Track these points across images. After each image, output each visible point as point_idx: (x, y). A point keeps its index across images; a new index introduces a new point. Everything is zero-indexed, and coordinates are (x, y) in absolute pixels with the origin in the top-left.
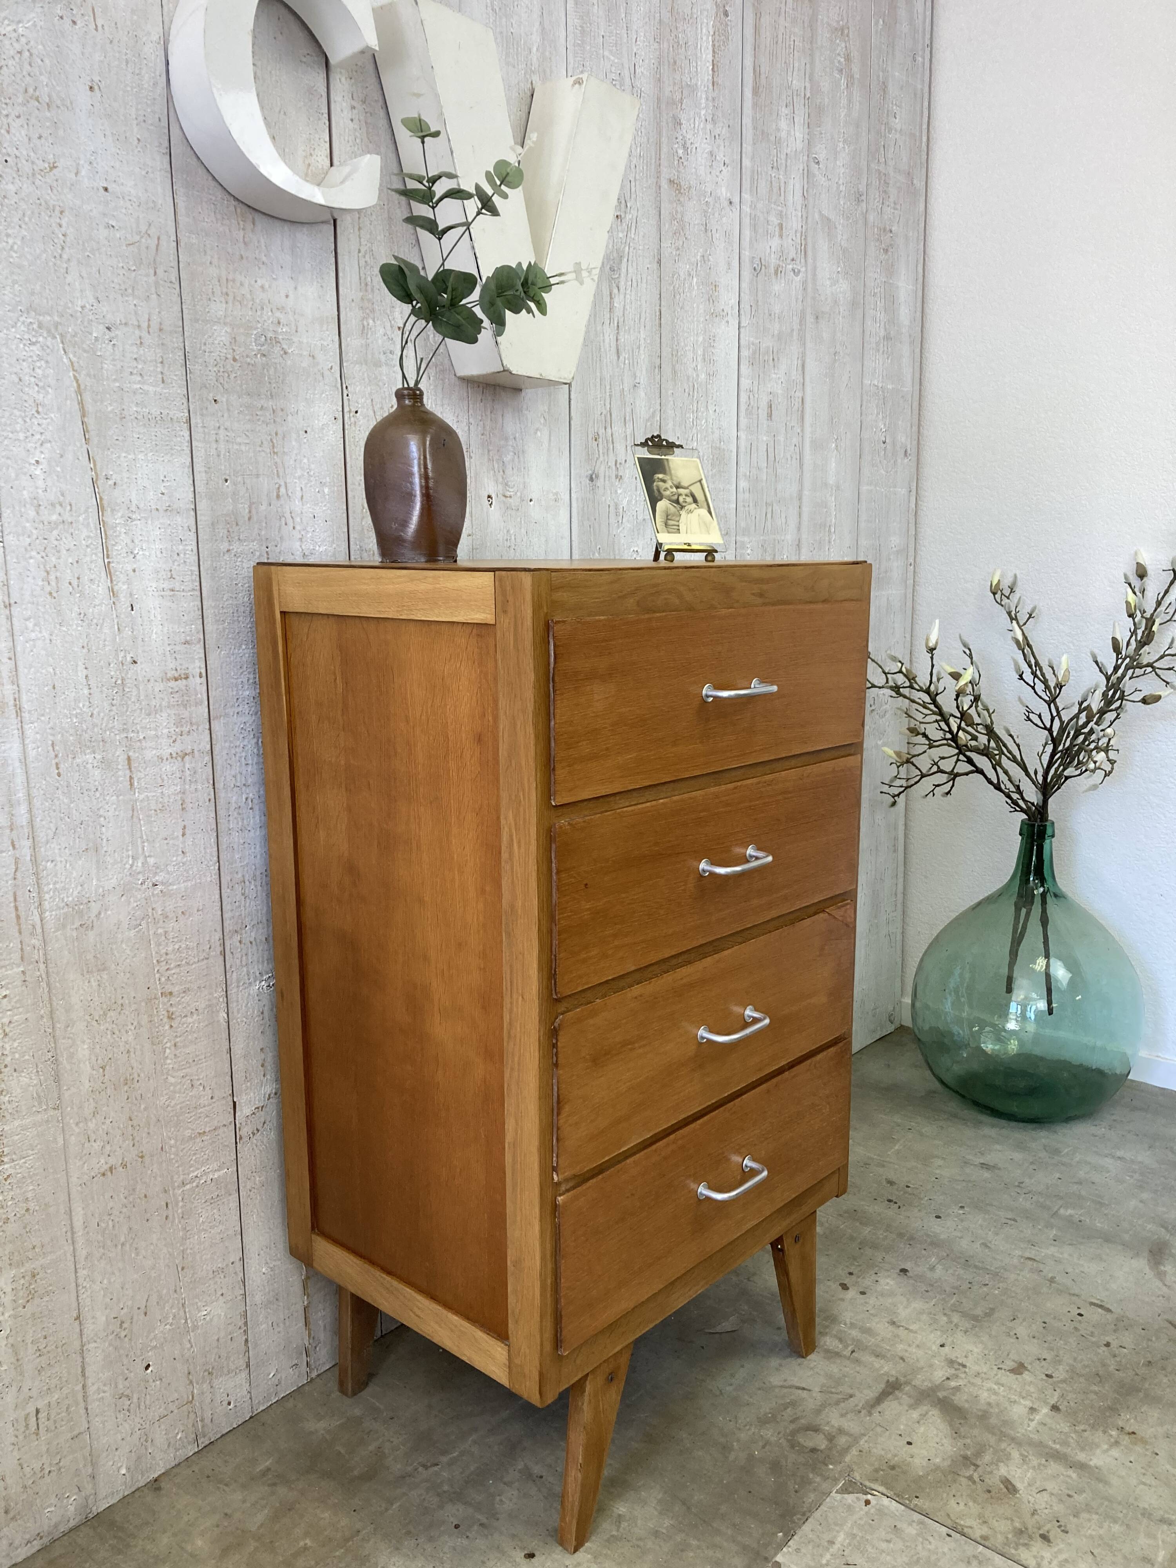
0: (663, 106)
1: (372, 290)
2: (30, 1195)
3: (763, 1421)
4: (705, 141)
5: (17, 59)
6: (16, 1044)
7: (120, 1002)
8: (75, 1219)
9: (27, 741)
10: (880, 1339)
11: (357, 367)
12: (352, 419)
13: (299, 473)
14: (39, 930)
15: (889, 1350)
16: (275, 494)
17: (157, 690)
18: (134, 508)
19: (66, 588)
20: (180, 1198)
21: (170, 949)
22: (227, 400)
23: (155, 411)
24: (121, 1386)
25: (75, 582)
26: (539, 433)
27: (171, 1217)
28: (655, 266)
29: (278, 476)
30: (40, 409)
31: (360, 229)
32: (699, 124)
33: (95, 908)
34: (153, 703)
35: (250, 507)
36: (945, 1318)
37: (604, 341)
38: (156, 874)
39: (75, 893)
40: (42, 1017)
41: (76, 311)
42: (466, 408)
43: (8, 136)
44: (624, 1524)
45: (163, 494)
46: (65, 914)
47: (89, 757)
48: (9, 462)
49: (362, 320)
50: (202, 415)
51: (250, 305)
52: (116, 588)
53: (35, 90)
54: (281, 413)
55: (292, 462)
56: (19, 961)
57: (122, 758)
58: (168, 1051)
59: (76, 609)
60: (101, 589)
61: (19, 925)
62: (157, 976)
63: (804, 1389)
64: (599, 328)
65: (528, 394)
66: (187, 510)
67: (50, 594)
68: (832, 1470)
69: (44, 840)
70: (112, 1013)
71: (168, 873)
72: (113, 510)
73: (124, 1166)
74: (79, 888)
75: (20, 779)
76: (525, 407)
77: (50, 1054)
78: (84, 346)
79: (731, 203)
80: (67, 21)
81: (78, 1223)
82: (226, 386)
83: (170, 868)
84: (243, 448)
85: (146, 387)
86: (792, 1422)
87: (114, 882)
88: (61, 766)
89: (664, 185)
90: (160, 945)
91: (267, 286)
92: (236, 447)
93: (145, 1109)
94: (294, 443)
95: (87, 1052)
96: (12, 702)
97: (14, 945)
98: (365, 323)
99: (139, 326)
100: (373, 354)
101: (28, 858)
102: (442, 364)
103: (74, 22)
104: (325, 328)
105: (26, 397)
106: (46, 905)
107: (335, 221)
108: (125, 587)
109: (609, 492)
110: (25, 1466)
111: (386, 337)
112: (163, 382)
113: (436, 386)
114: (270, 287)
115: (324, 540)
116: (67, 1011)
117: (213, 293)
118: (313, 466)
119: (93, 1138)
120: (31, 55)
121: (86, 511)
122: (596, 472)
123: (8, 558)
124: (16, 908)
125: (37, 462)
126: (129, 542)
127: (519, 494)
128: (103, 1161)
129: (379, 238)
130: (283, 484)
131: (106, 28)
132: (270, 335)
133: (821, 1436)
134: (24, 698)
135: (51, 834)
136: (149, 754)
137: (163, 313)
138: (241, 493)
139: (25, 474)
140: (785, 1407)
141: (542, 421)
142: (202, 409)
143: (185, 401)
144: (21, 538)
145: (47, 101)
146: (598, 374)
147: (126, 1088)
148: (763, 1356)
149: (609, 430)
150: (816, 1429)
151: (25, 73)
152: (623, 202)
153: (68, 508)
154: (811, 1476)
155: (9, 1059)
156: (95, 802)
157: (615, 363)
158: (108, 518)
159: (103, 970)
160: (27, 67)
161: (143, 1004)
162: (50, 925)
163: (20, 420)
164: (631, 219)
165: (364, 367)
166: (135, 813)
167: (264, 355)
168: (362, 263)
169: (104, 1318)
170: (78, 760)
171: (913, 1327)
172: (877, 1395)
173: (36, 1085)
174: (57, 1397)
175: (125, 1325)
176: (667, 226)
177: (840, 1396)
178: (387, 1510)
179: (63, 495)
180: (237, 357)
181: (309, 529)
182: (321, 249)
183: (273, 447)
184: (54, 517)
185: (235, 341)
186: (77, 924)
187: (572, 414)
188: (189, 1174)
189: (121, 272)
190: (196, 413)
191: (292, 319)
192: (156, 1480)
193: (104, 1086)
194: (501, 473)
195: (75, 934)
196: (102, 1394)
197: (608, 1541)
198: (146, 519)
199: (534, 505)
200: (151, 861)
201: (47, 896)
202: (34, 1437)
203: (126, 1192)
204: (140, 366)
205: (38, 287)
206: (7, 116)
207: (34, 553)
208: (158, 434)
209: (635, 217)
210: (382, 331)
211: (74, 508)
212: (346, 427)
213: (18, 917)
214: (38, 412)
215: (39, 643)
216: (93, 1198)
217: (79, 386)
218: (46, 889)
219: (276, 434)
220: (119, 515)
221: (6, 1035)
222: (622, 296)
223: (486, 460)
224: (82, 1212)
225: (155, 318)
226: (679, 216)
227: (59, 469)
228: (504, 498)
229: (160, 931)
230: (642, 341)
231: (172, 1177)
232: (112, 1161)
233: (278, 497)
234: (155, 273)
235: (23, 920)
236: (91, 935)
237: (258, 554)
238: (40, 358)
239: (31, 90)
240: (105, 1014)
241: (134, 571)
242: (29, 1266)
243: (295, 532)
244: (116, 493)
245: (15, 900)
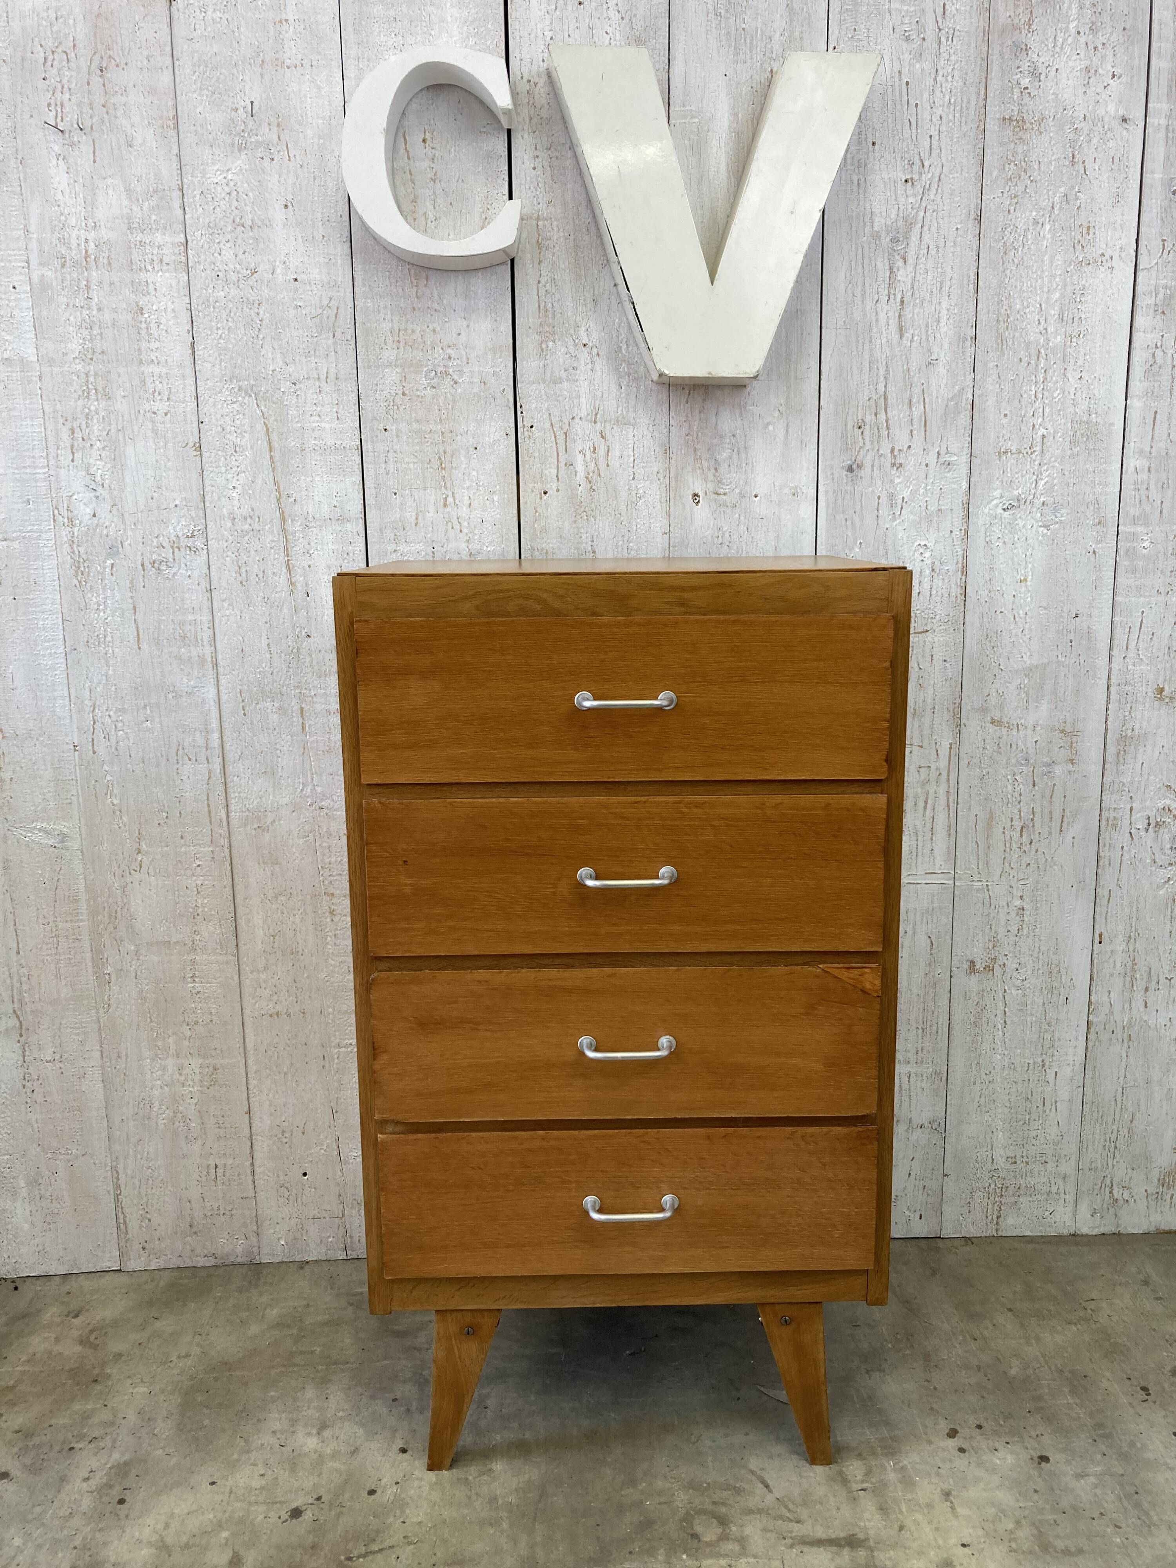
0: (994, 37)
1: (553, 315)
2: (213, 1011)
3: (693, 1486)
4: (1075, 57)
5: (227, 199)
6: (206, 901)
7: (289, 891)
8: (247, 1041)
9: (221, 688)
10: (909, 1496)
11: (534, 387)
12: (526, 433)
13: (467, 484)
14: (225, 824)
15: (901, 1512)
16: (442, 504)
17: (326, 659)
18: (310, 518)
19: (253, 579)
20: (336, 1056)
21: (333, 859)
22: (397, 429)
23: (330, 442)
24: (281, 1178)
25: (261, 575)
26: (771, 428)
27: (327, 1066)
28: (971, 225)
29: (446, 488)
30: (237, 449)
31: (540, 263)
32: (1065, 40)
33: (270, 817)
34: (324, 668)
35: (417, 515)
36: (1011, 1526)
37: (877, 321)
38: (322, 800)
39: (255, 802)
40: (225, 887)
41: (268, 375)
42: (665, 411)
43: (219, 257)
44: (485, 1477)
45: (335, 507)
46: (247, 816)
47: (269, 705)
48: (214, 488)
49: (542, 342)
50: (373, 442)
51: (421, 347)
52: (294, 580)
53: (241, 219)
54: (450, 434)
55: (460, 475)
56: (209, 843)
57: (296, 708)
58: (329, 938)
59: (262, 594)
60: (283, 580)
61: (210, 817)
62: (322, 878)
63: (767, 1486)
64: (869, 306)
65: (756, 389)
66: (357, 519)
67: (241, 583)
68: (682, 1560)
69: (232, 760)
70: (283, 898)
71: (333, 801)
72: (292, 521)
73: (289, 1015)
74: (259, 800)
75: (214, 715)
76: (750, 402)
77: (231, 915)
78: (274, 399)
79: (1125, 120)
80: (267, 160)
81: (250, 1045)
82: (395, 416)
83: (334, 798)
84: (411, 466)
85: (323, 425)
86: (714, 1503)
87: (286, 800)
88: (247, 708)
89: (992, 126)
90: (324, 855)
91: (438, 329)
92: (404, 466)
93: (308, 977)
94: (463, 459)
95: (260, 922)
96: (209, 659)
97: (206, 830)
98: (544, 346)
99: (319, 378)
100: (552, 373)
101: (218, 771)
102: (636, 372)
103: (273, 159)
104: (498, 355)
105: (227, 442)
106: (232, 808)
107: (512, 261)
108: (302, 579)
109: (880, 483)
110: (206, 1200)
111: (569, 355)
112: (338, 419)
113: (628, 395)
114: (441, 329)
115: (492, 541)
116: (246, 887)
117: (385, 343)
118: (482, 478)
119: (263, 985)
120: (238, 193)
121: (271, 521)
122: (858, 461)
123: (211, 557)
124: (209, 806)
125: (234, 487)
126: (306, 544)
127: (737, 491)
128: (271, 1006)
129: (563, 266)
130: (450, 494)
131: (297, 157)
132: (439, 369)
133: (719, 1531)
134: (220, 657)
135: (238, 757)
136: (318, 707)
137: (339, 366)
138: (409, 504)
139: (225, 497)
140: (728, 1487)
141: (776, 414)
142: (372, 437)
143: (357, 432)
144: (221, 543)
145: (250, 224)
146: (867, 357)
147: (292, 956)
148: (778, 1438)
149: (882, 417)
150: (723, 1521)
151: (233, 208)
152: (917, 161)
153: (257, 519)
154: (662, 1551)
155: (200, 910)
156: (273, 738)
157: (895, 342)
158: (290, 528)
159: (277, 864)
160: (235, 203)
161: (309, 897)
162: (234, 822)
163: (223, 459)
164: (930, 180)
165: (542, 386)
166: (306, 751)
167: (434, 387)
168: (542, 292)
169: (269, 1122)
170: (259, 705)
171: (960, 1511)
172: (824, 1537)
173: (218, 934)
174: (231, 1162)
175: (286, 1135)
176: (995, 173)
177: (788, 1515)
178: (378, 1361)
179: (253, 510)
180: (407, 392)
181: (476, 532)
182: (496, 288)
183: (441, 463)
184: (246, 527)
185: (405, 379)
186: (256, 826)
187: (822, 404)
188: (344, 1040)
189: (305, 339)
190: (367, 441)
191: (464, 353)
192: (307, 1262)
193: (273, 950)
194: (713, 471)
195: (254, 832)
196: (266, 1177)
197: (458, 1479)
198: (320, 526)
199: (760, 501)
200: (319, 789)
201: (233, 801)
202: (213, 1183)
203: (290, 1035)
204: (319, 409)
205: (239, 362)
206: (219, 243)
207: (229, 553)
208: (333, 460)
209: (937, 175)
210: (564, 350)
211: (261, 520)
212: (519, 441)
213: (210, 812)
214: (235, 451)
215: (232, 618)
216: (262, 1030)
217: (267, 429)
218: (232, 795)
219: (445, 453)
220: (299, 524)
221: (199, 893)
222: (910, 268)
223: (691, 459)
224: (253, 1038)
225: (333, 371)
226: (1020, 156)
227: (250, 492)
228: (716, 496)
229: (325, 844)
230: (944, 313)
231: (329, 1038)
232: (278, 1008)
233: (445, 505)
234: (334, 335)
235: (213, 814)
236: (267, 837)
237: (423, 553)
238: (238, 412)
239: (238, 220)
240: (276, 897)
241: (309, 566)
242: (210, 1061)
243: (461, 535)
244: (296, 507)
245: (208, 799)
